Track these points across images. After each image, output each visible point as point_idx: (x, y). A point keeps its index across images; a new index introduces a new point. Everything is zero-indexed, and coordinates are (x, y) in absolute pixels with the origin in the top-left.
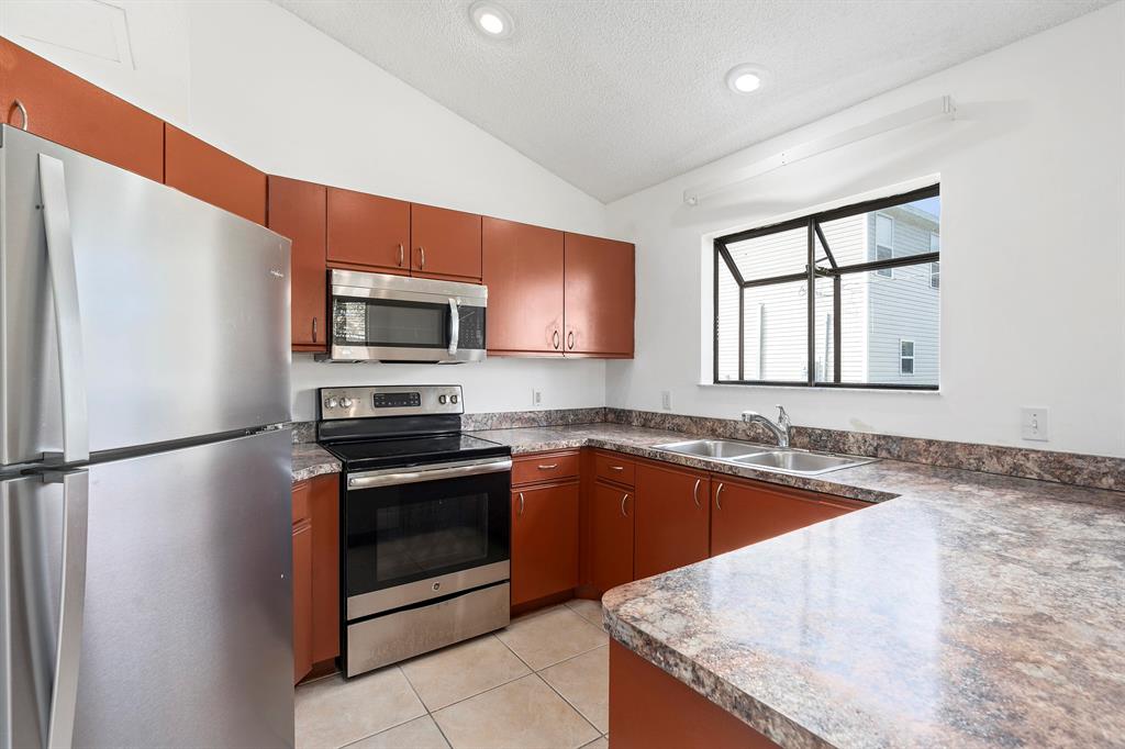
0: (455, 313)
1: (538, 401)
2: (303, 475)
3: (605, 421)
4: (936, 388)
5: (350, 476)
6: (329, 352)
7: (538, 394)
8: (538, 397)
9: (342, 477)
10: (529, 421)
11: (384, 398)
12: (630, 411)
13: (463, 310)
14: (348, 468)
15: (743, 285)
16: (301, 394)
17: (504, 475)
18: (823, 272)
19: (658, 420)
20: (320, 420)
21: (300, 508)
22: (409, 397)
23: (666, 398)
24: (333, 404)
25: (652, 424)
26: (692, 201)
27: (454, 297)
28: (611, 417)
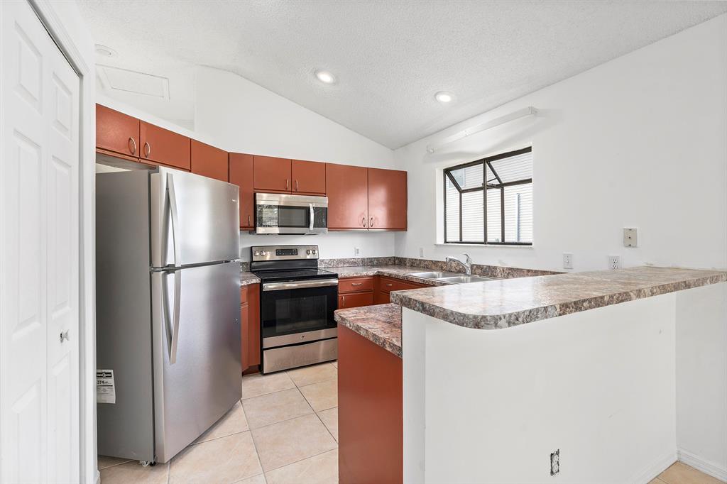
0: (312, 210)
1: (358, 253)
2: (245, 283)
3: (394, 264)
4: (531, 244)
5: (264, 285)
6: (255, 230)
7: (358, 250)
8: (358, 251)
9: (261, 285)
10: (353, 263)
11: (281, 251)
12: (406, 259)
13: (316, 209)
14: (263, 281)
15: (461, 192)
16: (244, 250)
17: (334, 287)
18: (493, 186)
19: (418, 262)
20: (252, 262)
21: (243, 297)
22: (292, 251)
23: (422, 251)
24: (258, 254)
25: (415, 265)
26: (431, 151)
27: (312, 203)
28: (397, 261)
